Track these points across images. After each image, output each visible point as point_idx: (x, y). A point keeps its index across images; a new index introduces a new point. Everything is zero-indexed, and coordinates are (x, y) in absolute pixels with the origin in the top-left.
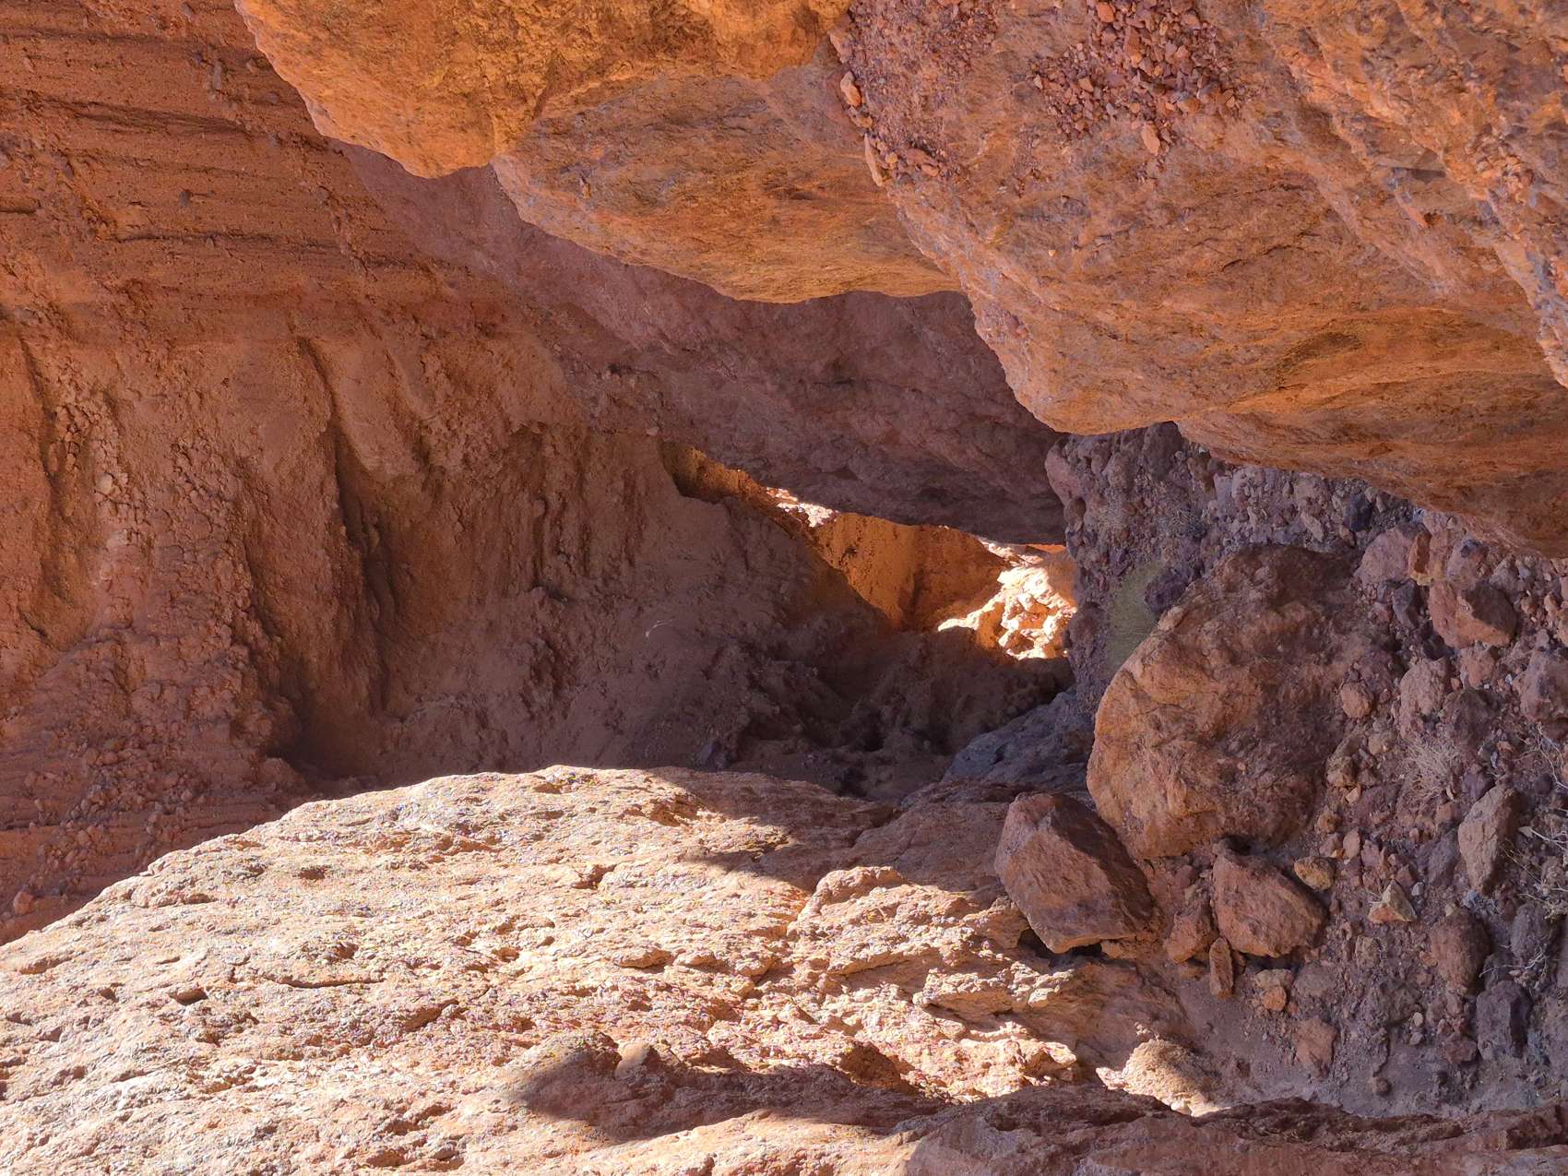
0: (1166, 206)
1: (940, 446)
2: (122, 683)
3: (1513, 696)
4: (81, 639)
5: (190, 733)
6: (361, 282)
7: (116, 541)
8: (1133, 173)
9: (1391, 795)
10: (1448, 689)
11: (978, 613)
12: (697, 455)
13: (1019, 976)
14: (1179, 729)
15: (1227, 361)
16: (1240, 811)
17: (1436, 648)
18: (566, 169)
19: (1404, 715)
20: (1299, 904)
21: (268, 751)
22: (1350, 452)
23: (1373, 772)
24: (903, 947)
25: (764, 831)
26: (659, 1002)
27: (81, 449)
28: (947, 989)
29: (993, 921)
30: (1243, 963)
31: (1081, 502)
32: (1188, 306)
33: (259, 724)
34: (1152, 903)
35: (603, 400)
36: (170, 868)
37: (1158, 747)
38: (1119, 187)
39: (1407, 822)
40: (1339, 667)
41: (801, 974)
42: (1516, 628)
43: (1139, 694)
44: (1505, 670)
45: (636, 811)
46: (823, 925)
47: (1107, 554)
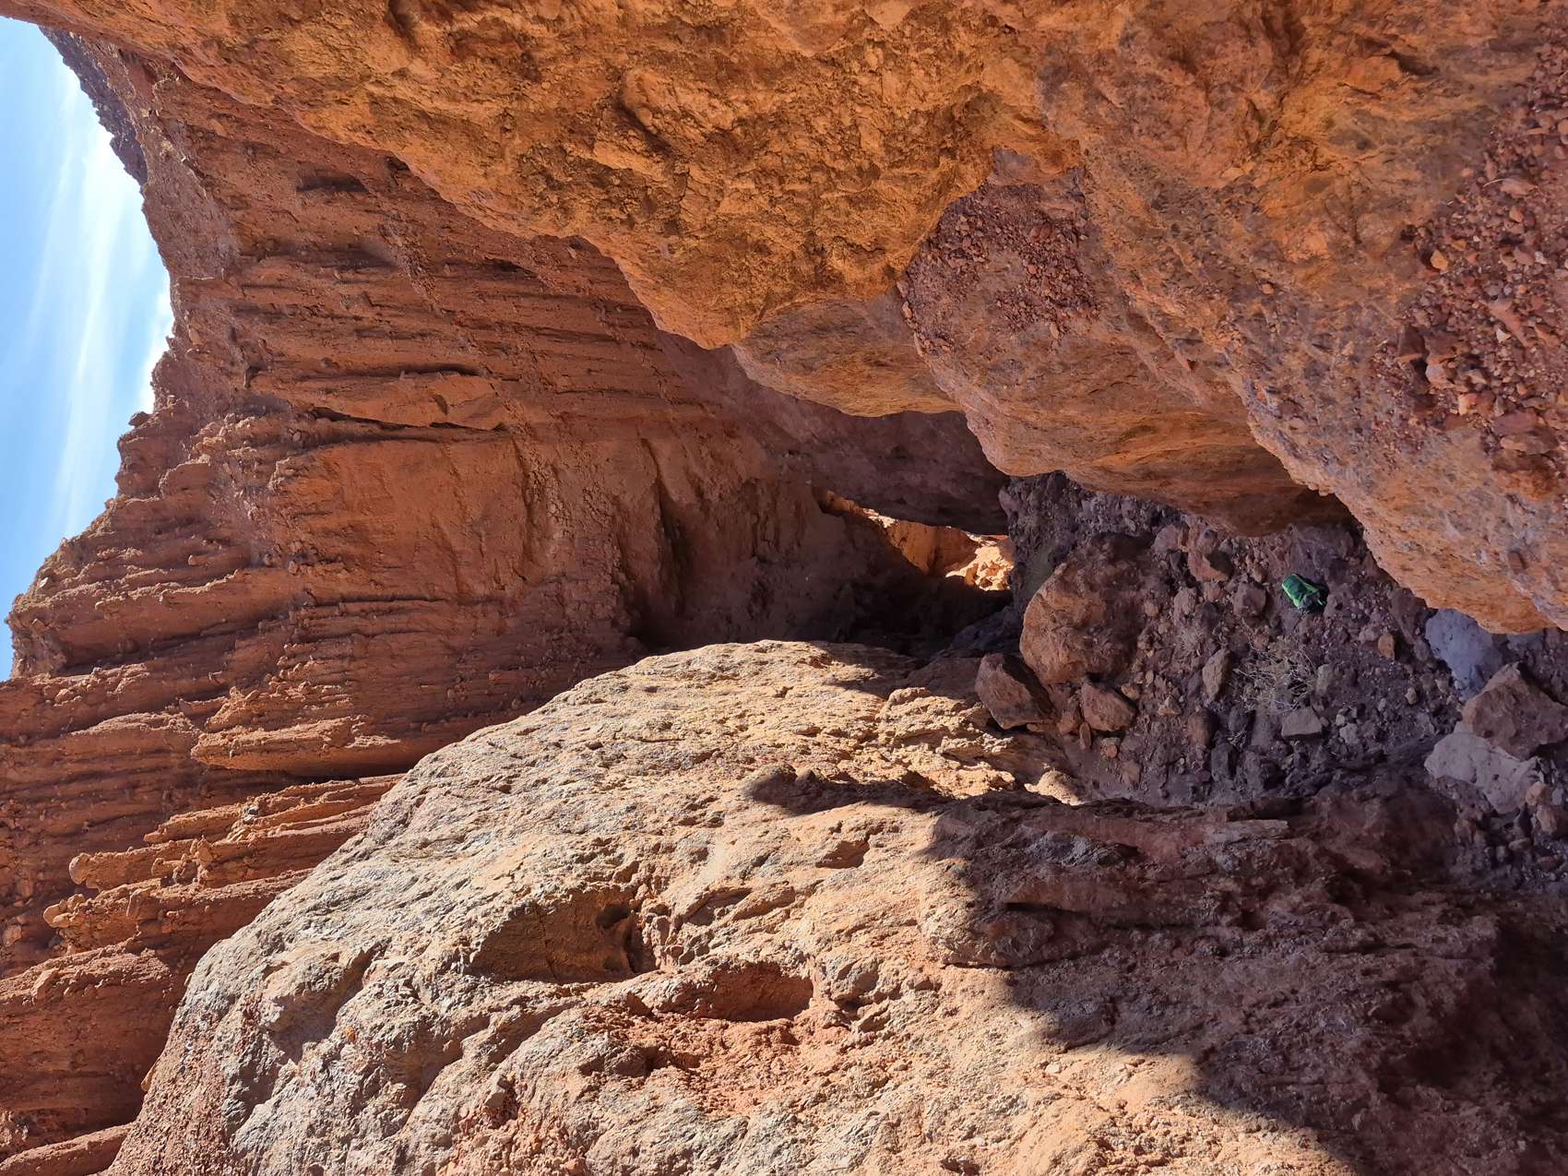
0: (1061, 363)
1: (947, 488)
2: (560, 600)
3: (1230, 605)
4: (542, 581)
5: (592, 625)
6: (672, 413)
7: (557, 535)
8: (1046, 347)
9: (1169, 654)
10: (1198, 602)
11: (965, 569)
12: (830, 493)
13: (986, 740)
14: (1065, 622)
15: (1091, 439)
16: (1095, 662)
17: (1192, 583)
18: (769, 353)
19: (1176, 616)
20: (1124, 706)
21: (629, 634)
22: (1151, 485)
23: (1160, 642)
24: (930, 726)
25: (864, 671)
26: (815, 750)
27: (542, 492)
28: (952, 746)
29: (974, 714)
30: (1096, 735)
31: (1016, 514)
32: (1072, 413)
33: (625, 621)
34: (1052, 705)
35: (786, 467)
36: (585, 687)
37: (1054, 630)
38: (1039, 355)
39: (1177, 667)
40: (1144, 592)
41: (882, 738)
42: (1231, 572)
43: (1045, 605)
44: (1226, 593)
45: (803, 661)
46: (892, 716)
47: (1029, 539)
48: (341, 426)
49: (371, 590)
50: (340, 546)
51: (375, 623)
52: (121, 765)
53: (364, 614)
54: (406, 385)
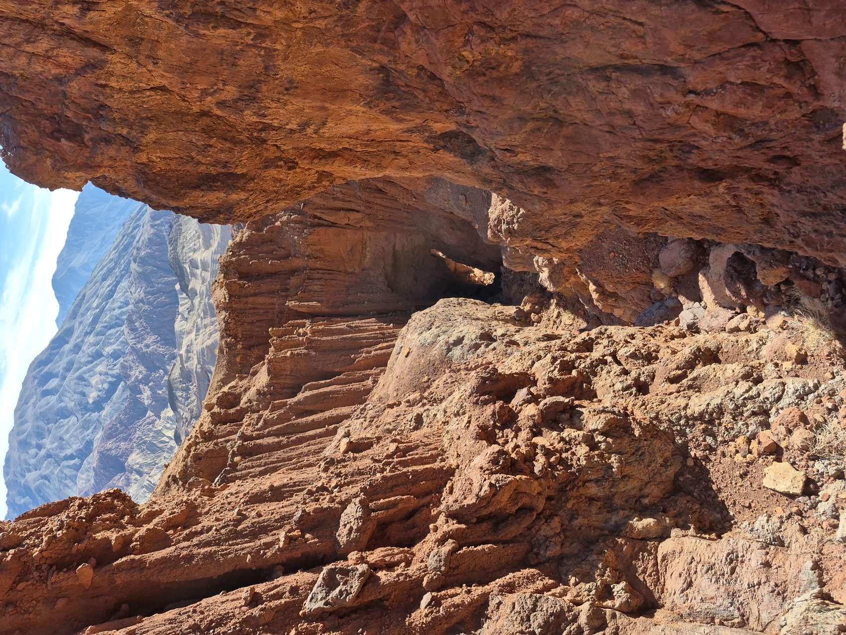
2: (369, 275)
4: (364, 269)
7: (368, 256)
48: (321, 221)
49: (324, 267)
50: (318, 254)
51: (326, 277)
52: (263, 307)
53: (323, 274)
54: (342, 213)
